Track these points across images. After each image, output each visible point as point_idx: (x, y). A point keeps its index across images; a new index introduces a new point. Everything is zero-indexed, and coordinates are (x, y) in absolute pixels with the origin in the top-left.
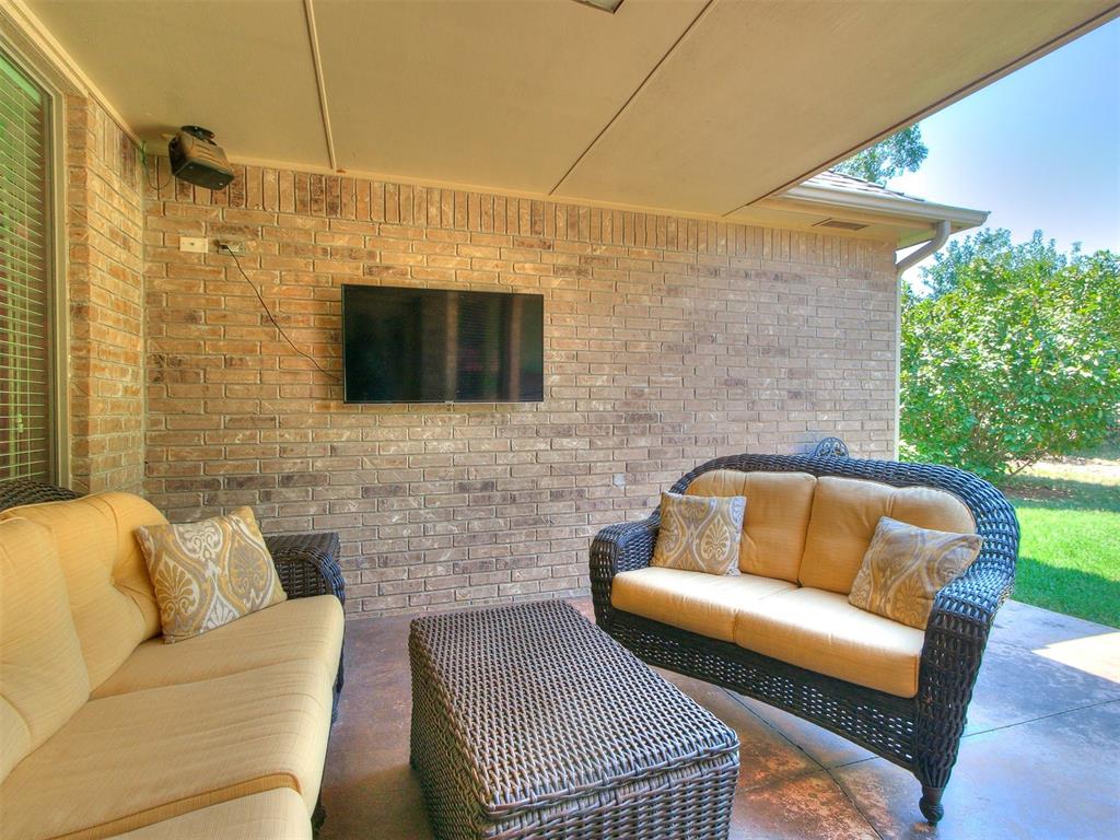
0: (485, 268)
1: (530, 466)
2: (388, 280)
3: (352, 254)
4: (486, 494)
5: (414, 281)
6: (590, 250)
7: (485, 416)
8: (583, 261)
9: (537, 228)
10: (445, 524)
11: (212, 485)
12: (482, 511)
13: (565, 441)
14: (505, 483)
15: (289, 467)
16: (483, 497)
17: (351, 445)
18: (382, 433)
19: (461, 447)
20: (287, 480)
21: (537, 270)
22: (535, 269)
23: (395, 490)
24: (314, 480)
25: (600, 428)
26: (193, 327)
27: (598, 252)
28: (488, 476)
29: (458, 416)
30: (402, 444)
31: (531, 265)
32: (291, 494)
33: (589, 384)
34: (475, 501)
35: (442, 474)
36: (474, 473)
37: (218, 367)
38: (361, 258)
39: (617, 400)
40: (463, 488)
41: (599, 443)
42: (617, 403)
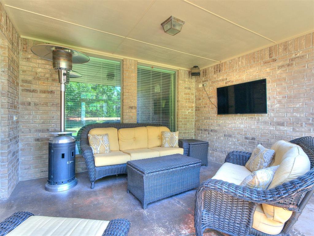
0: (254, 74)
1: (267, 134)
2: (230, 84)
3: (223, 80)
4: (253, 141)
5: (235, 83)
6: (294, 55)
7: (253, 118)
8: (291, 60)
9: (271, 56)
10: (241, 147)
11: (202, 130)
12: (252, 146)
13: (281, 127)
14: (258, 139)
15: (212, 128)
16: (252, 142)
17: (222, 124)
18: (228, 122)
19: (246, 127)
20: (212, 130)
21: (271, 69)
22: (270, 70)
23: (230, 136)
24: (215, 131)
25: (298, 123)
26: (200, 101)
27: (298, 55)
28: (254, 136)
29: (245, 118)
30: (232, 125)
31: (269, 69)
32: (212, 133)
33: (292, 106)
34: (249, 142)
35: (241, 134)
36: (249, 134)
37: (203, 108)
38: (224, 80)
39: (307, 112)
40: (246, 138)
41: (298, 129)
42: (307, 113)
